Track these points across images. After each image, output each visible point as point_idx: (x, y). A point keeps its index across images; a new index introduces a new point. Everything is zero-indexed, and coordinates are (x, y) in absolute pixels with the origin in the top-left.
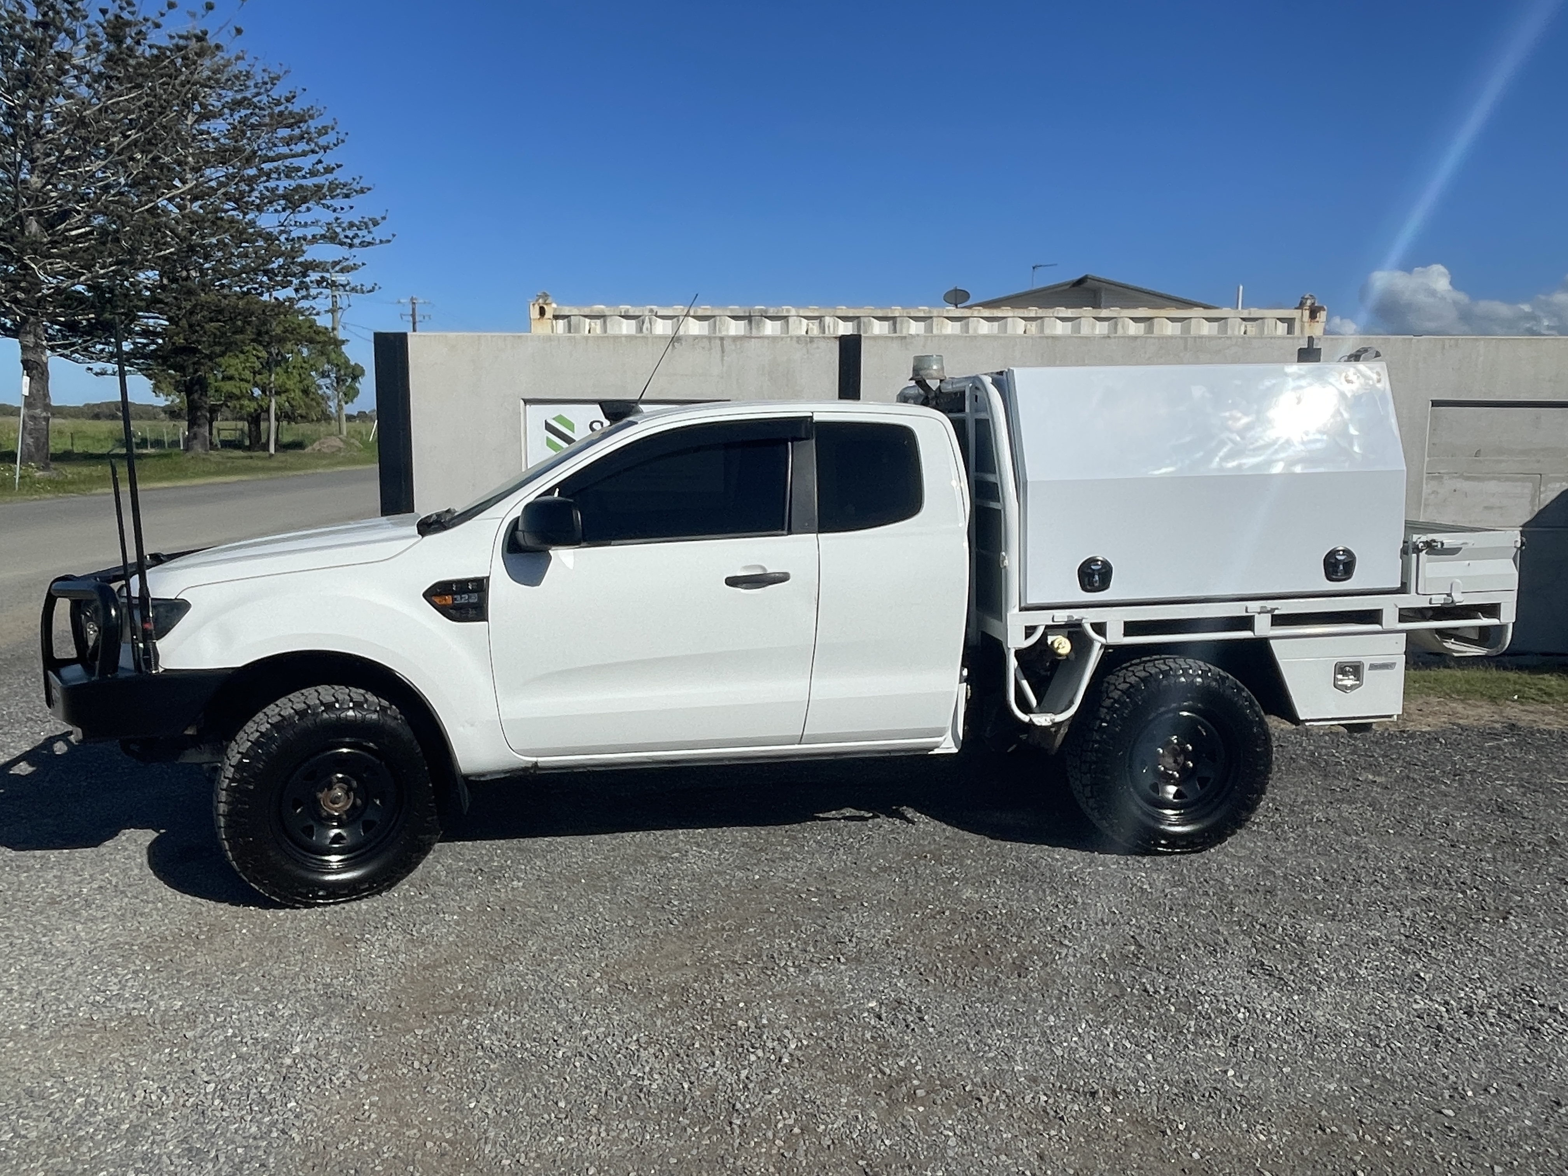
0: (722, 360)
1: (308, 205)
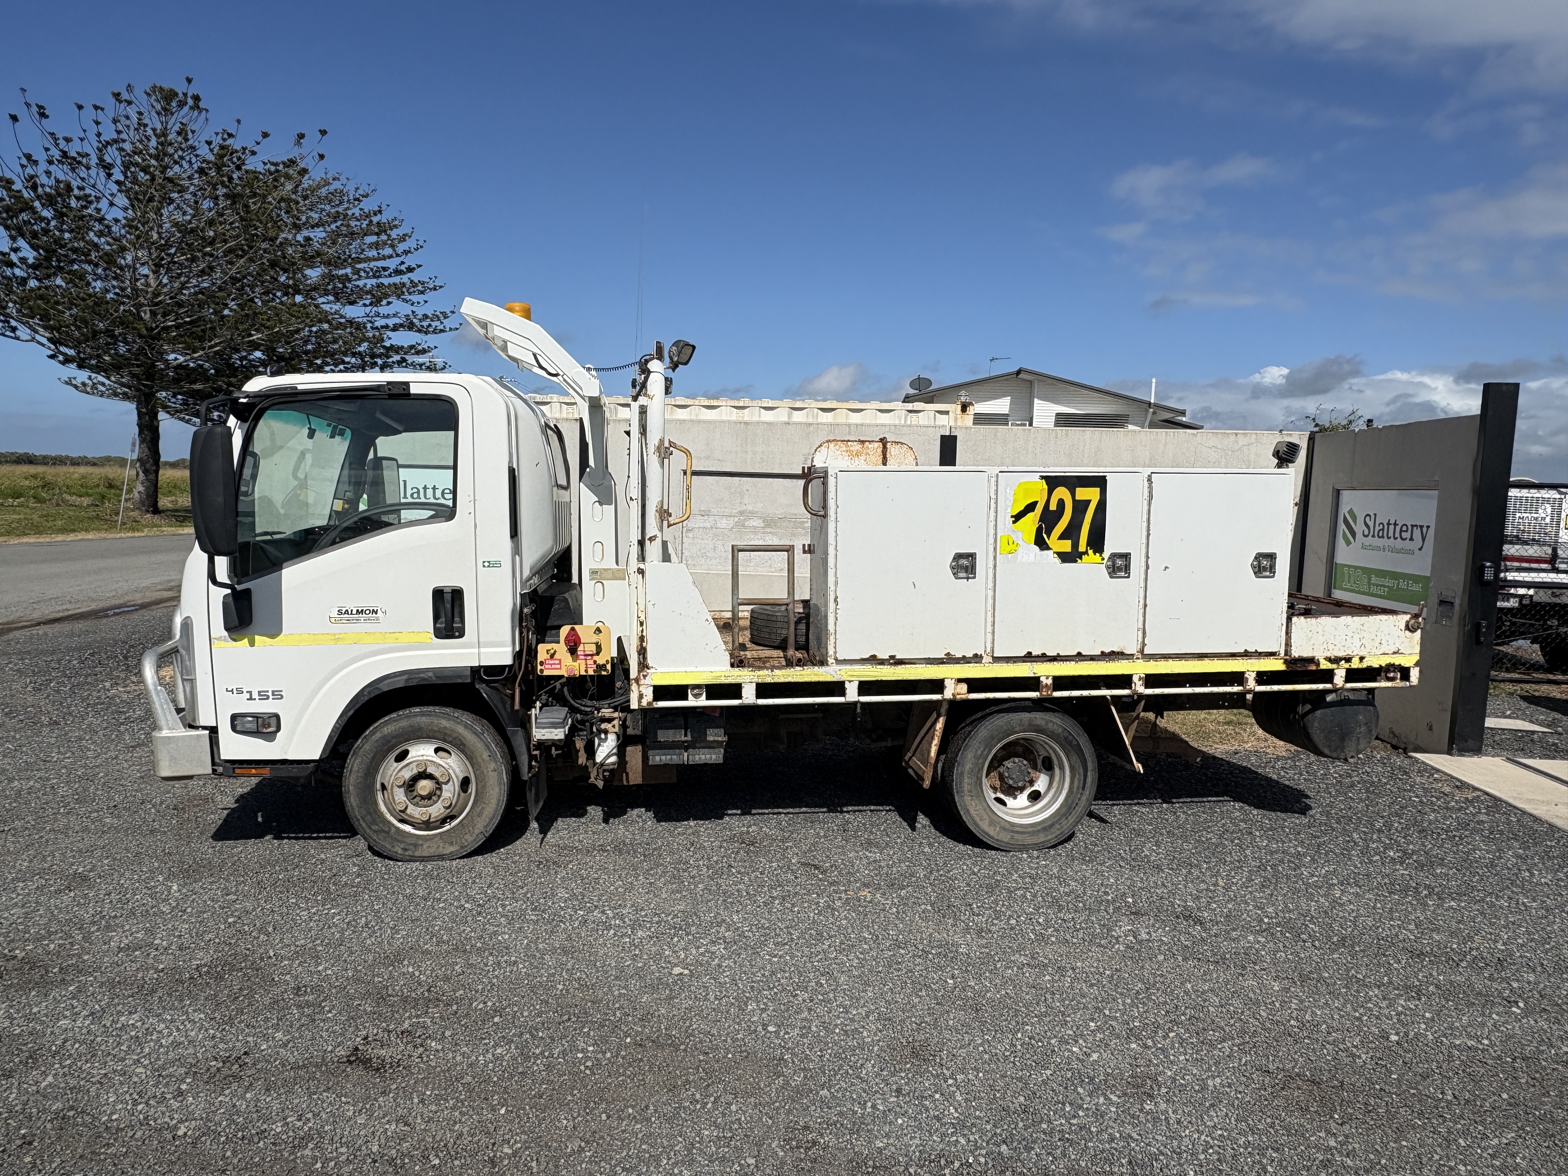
1: (390, 300)
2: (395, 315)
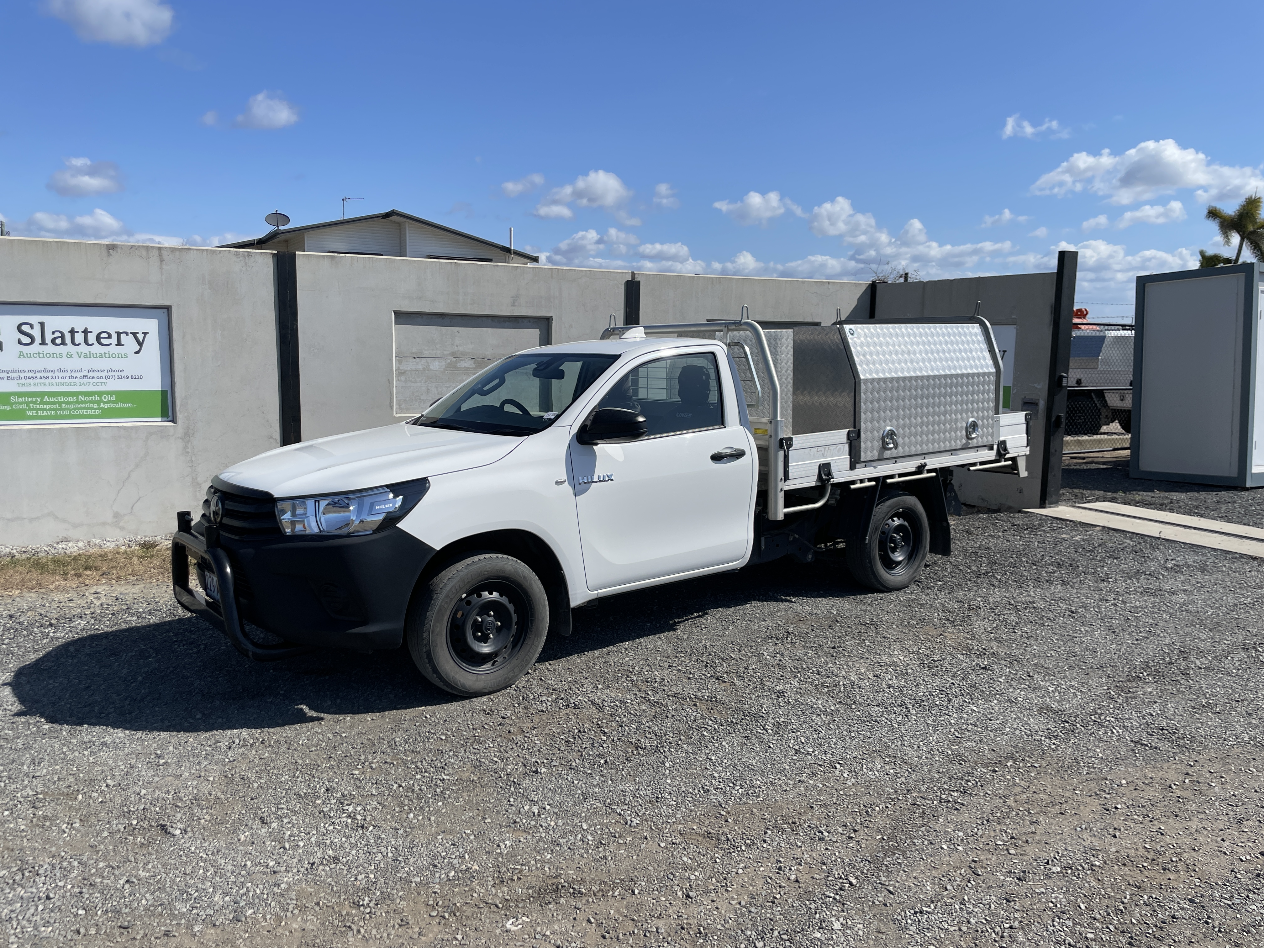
0: (161, 268)
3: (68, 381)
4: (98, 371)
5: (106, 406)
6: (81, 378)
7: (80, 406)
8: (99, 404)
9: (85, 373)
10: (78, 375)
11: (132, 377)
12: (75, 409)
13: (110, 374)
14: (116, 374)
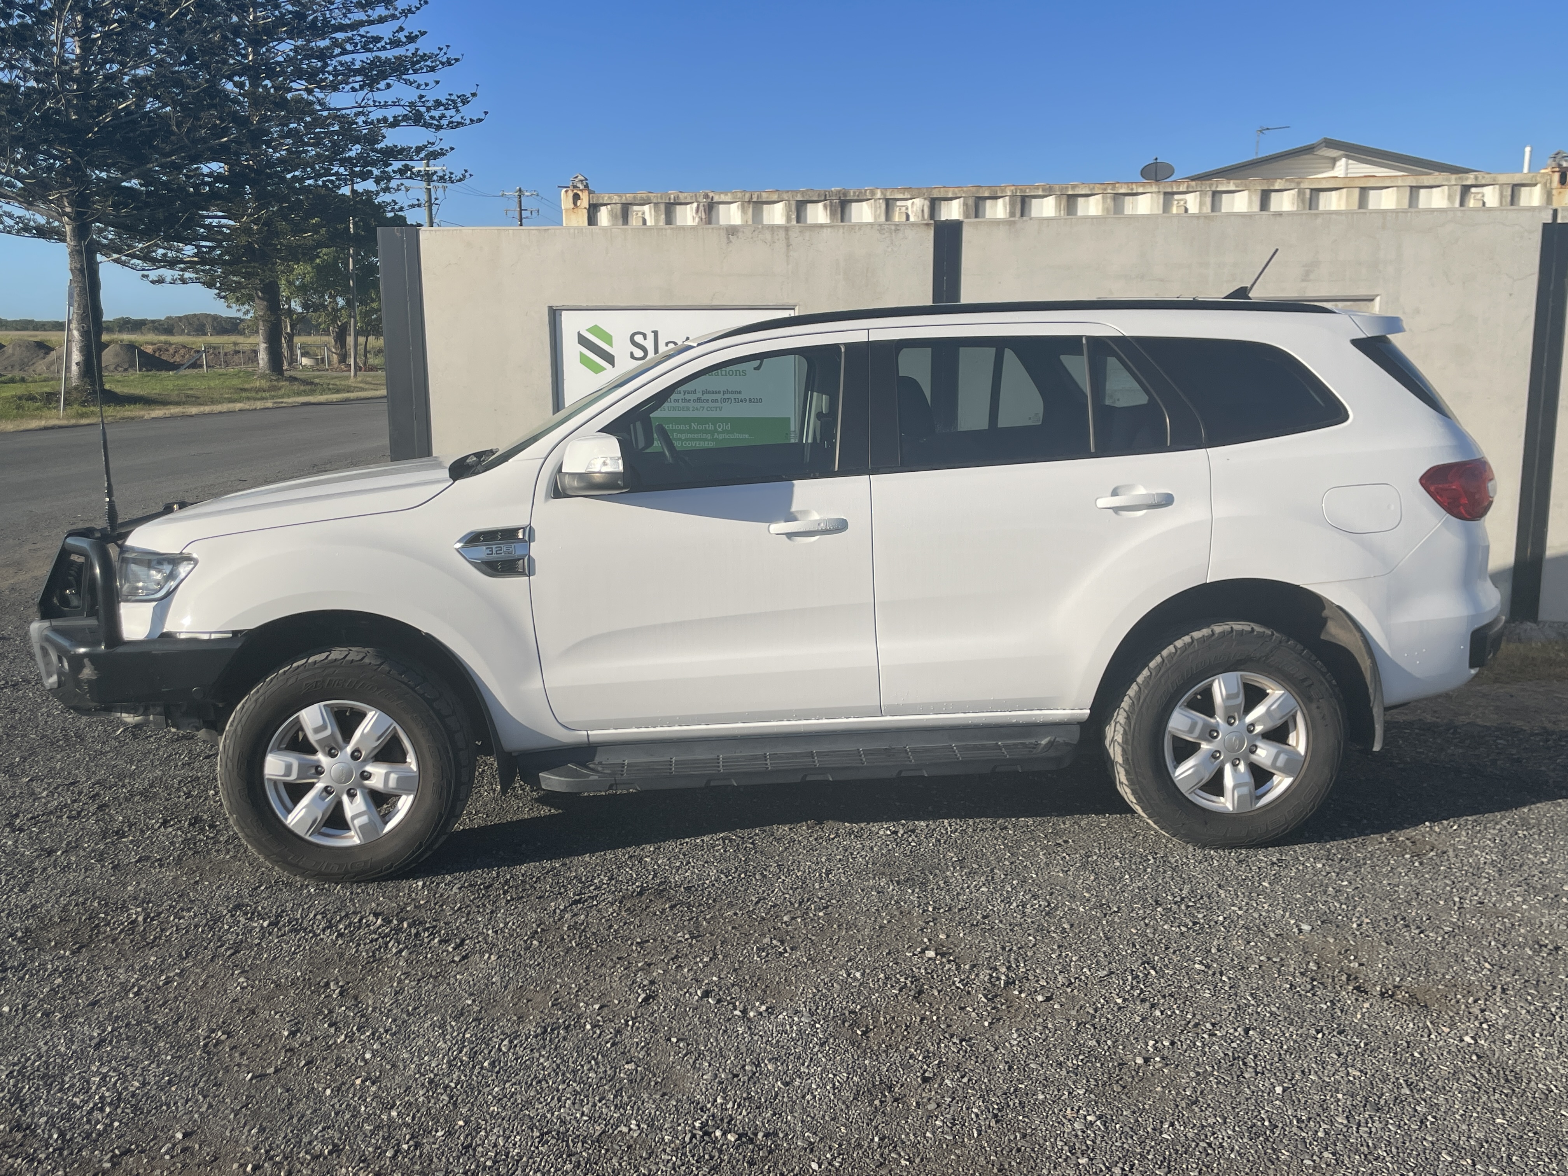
0: (788, 256)
1: (388, 81)
2: (394, 104)
3: (681, 404)
4: (713, 393)
5: (721, 437)
6: (694, 401)
7: (692, 436)
8: (713, 435)
9: (699, 395)
10: (692, 397)
11: (750, 400)
12: (686, 440)
13: (726, 396)
14: (733, 396)
